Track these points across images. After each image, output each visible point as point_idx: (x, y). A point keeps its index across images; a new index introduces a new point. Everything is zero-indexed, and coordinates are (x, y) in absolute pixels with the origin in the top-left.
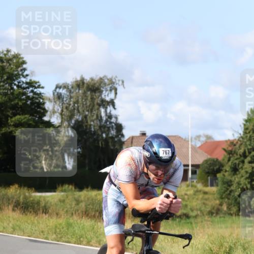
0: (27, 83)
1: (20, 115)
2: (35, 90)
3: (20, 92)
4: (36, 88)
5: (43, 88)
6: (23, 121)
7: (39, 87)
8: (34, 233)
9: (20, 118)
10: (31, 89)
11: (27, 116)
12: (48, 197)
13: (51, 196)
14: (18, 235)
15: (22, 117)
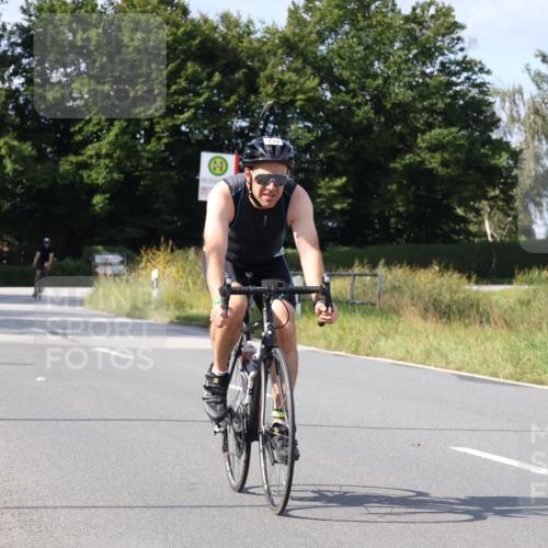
0: (457, 63)
1: (440, 127)
2: (474, 77)
3: (441, 82)
4: (474, 73)
5: (488, 72)
6: (447, 138)
7: (481, 70)
8: (468, 364)
9: (440, 134)
10: (465, 75)
11: (454, 130)
12: (494, 293)
13: (503, 291)
14: (436, 366)
15: (445, 132)
